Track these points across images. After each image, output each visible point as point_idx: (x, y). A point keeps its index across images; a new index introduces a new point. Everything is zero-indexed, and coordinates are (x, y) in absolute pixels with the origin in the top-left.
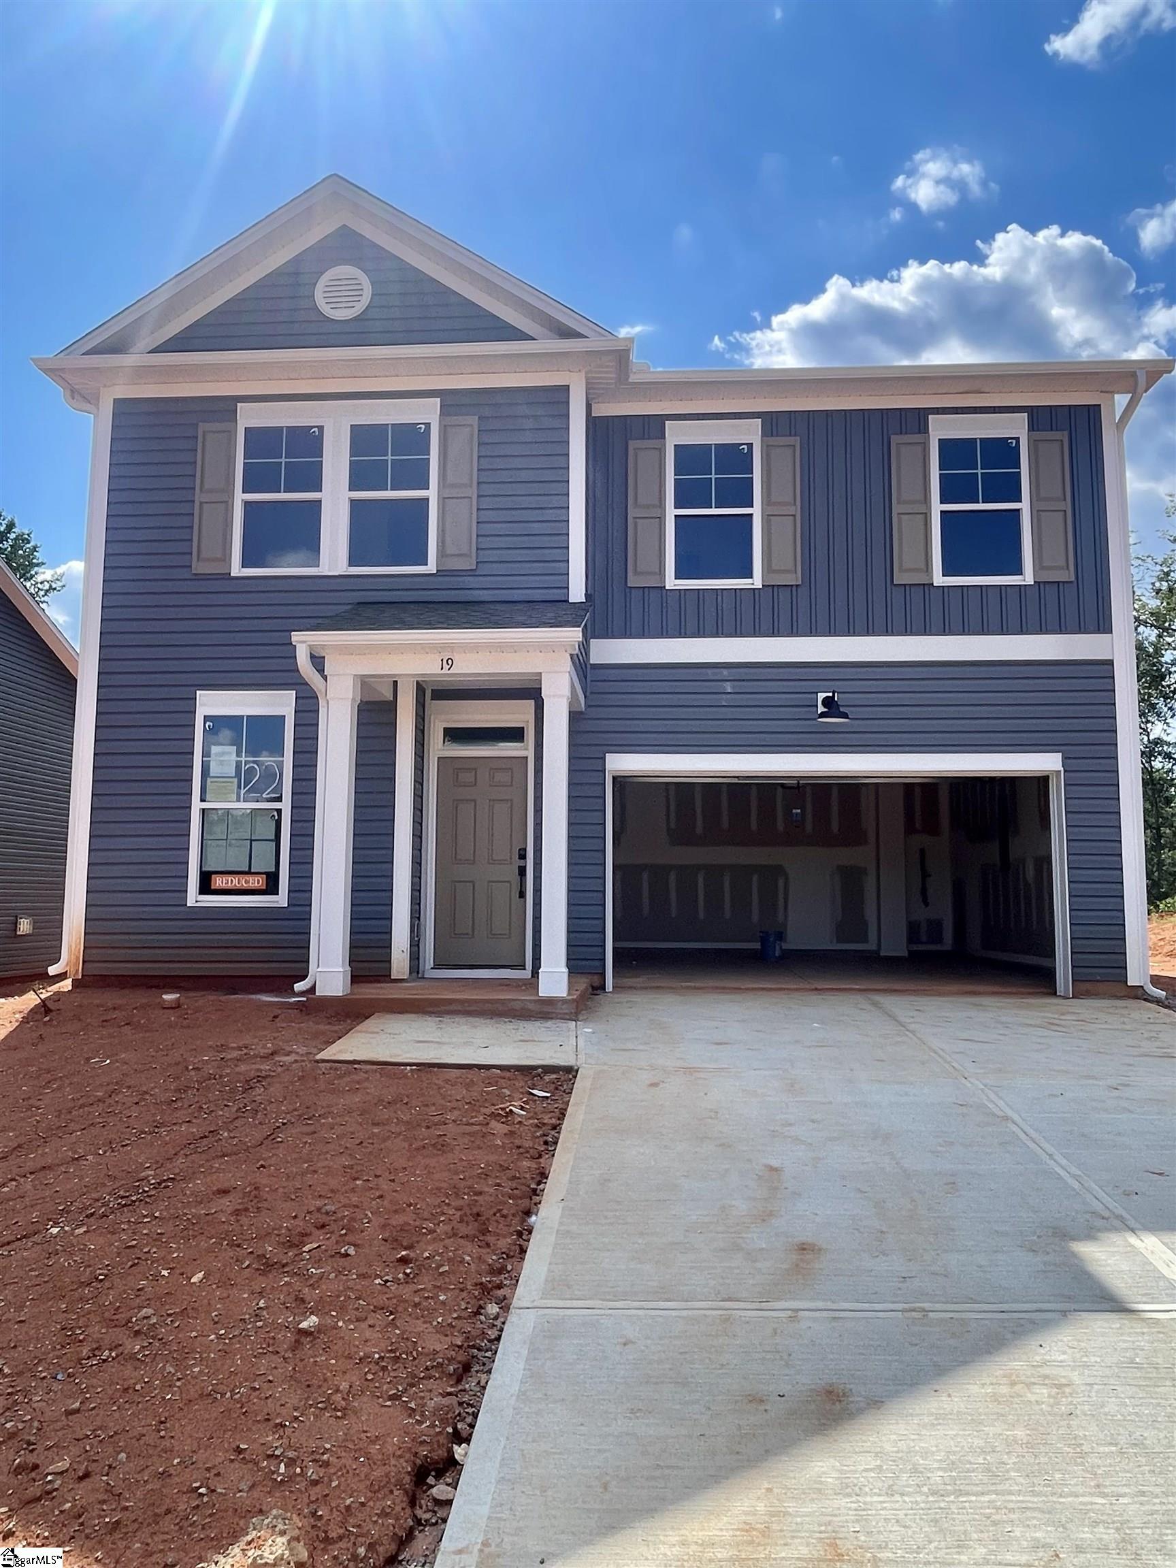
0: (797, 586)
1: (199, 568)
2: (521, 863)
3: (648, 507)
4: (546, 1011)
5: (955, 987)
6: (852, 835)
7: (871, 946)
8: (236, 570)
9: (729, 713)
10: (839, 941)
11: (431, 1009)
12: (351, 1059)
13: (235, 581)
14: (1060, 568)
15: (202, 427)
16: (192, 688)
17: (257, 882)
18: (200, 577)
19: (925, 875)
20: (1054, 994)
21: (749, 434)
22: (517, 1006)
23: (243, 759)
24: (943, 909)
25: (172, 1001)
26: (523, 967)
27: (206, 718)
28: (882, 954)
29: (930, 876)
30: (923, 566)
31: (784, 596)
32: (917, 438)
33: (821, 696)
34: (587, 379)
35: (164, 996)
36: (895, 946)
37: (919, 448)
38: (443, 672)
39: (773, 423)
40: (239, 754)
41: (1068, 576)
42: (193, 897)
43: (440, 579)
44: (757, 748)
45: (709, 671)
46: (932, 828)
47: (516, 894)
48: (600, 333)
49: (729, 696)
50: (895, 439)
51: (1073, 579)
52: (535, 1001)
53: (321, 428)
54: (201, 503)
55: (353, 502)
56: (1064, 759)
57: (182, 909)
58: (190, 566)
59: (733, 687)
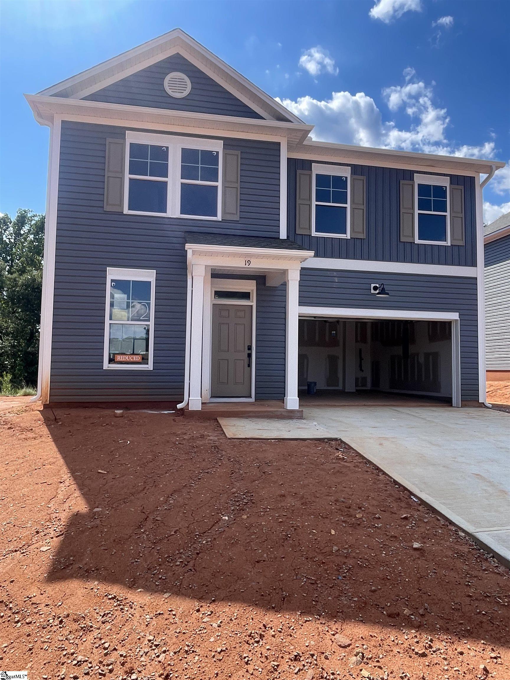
0: (364, 239)
1: (107, 208)
2: (249, 352)
3: (304, 199)
4: (291, 415)
5: (415, 404)
6: (334, 342)
7: (340, 387)
8: (126, 211)
9: (336, 290)
10: (328, 386)
11: (241, 415)
12: (244, 437)
13: (125, 216)
14: (460, 240)
15: (109, 140)
16: (105, 266)
17: (137, 358)
18: (106, 213)
19: (361, 359)
20: (451, 406)
21: (346, 173)
22: (279, 413)
23: (131, 301)
24: (368, 373)
25: (120, 414)
26: (250, 397)
27: (112, 281)
28: (346, 391)
29: (363, 359)
30: (411, 235)
31: (358, 243)
32: (411, 182)
33: (373, 285)
34: (288, 140)
35: (115, 411)
36: (351, 387)
37: (411, 186)
38: (246, 266)
39: (356, 169)
40: (128, 298)
41: (462, 243)
42: (106, 366)
43: (223, 224)
44: (335, 305)
45: (329, 273)
46: (364, 340)
47: (246, 365)
48: (298, 121)
49: (336, 283)
50: (402, 182)
51: (464, 245)
52: (286, 411)
53: (167, 148)
54: (108, 177)
55: (183, 184)
56: (460, 315)
57: (101, 370)
58: (103, 207)
59: (338, 280)
